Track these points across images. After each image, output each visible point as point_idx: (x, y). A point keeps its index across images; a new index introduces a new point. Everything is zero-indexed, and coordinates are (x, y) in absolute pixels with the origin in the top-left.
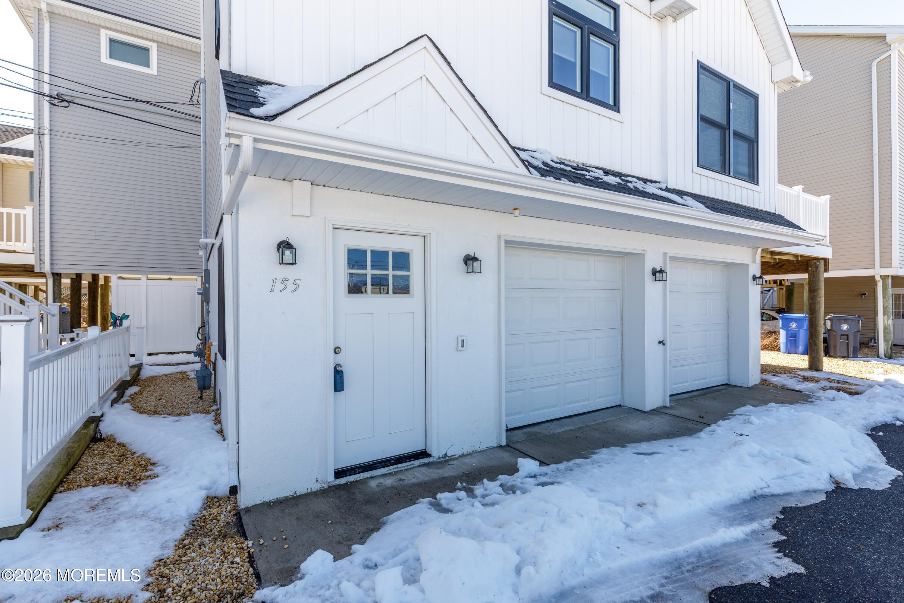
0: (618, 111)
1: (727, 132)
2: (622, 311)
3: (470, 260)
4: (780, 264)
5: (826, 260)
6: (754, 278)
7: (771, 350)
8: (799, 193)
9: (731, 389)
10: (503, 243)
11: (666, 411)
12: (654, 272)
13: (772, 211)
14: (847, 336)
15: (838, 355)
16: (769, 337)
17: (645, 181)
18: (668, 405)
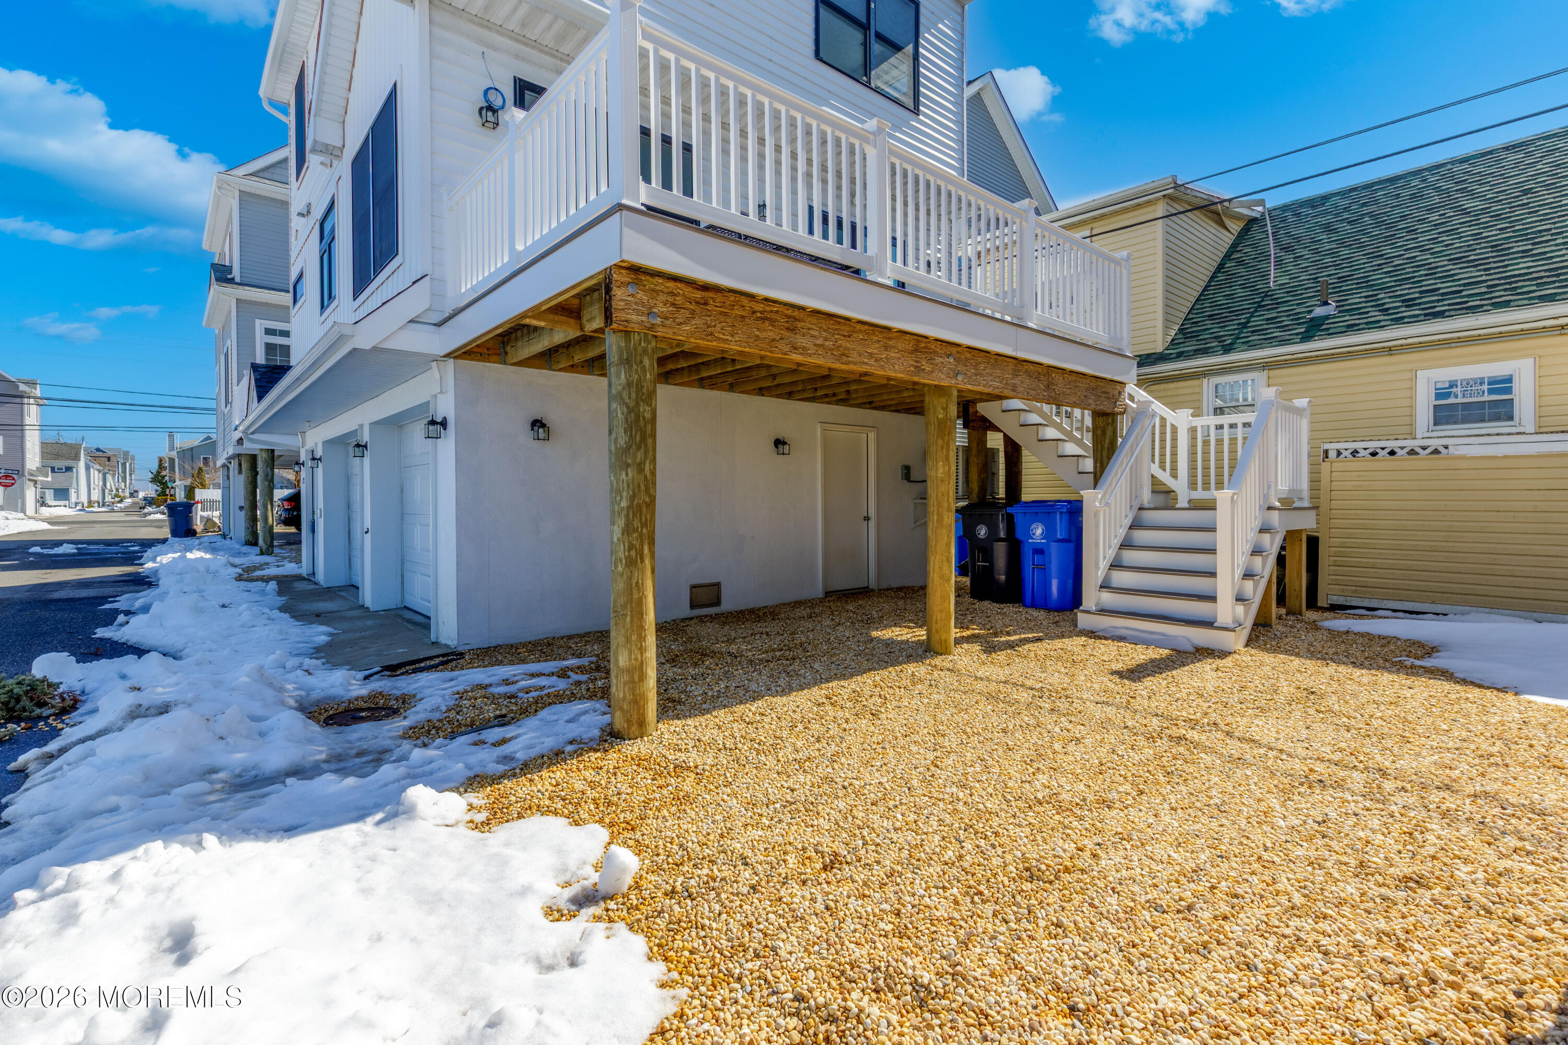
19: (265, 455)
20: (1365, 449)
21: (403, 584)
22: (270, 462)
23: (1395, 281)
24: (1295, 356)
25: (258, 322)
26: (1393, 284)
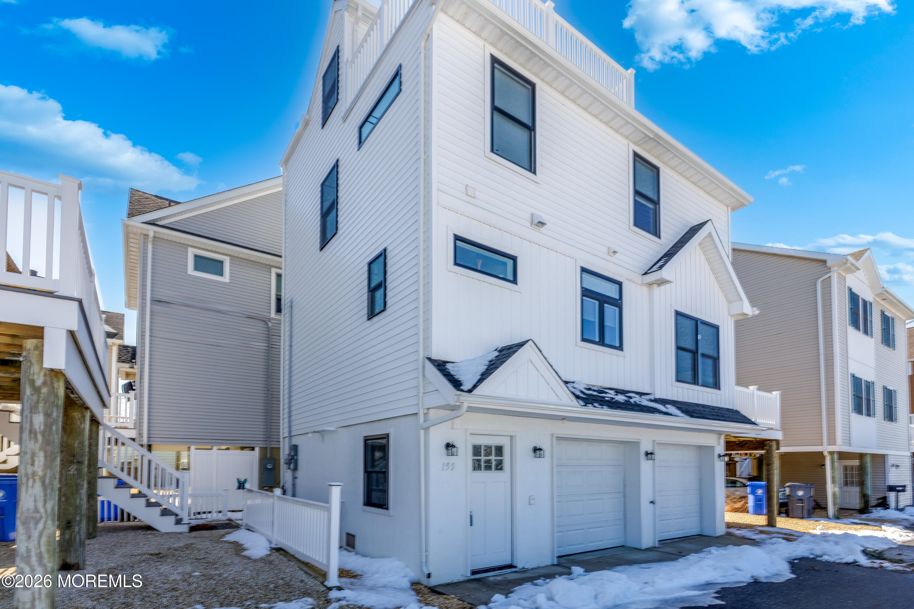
0: (622, 350)
1: (696, 354)
2: (624, 480)
3: (536, 450)
4: (743, 443)
5: (777, 442)
6: (720, 456)
7: (741, 512)
8: (753, 391)
9: (703, 538)
10: (554, 438)
11: (655, 549)
12: (647, 454)
13: (731, 407)
14: (802, 500)
15: (794, 516)
16: (740, 502)
17: (641, 394)
18: (657, 546)
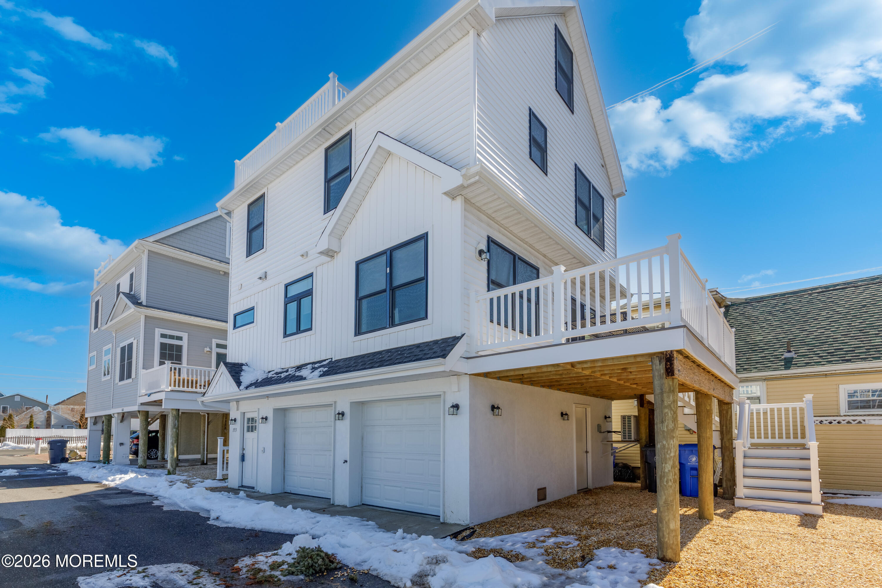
0: (312, 329)
19: (174, 413)
20: (826, 420)
21: (362, 491)
22: (177, 417)
23: (819, 343)
24: (782, 376)
25: (157, 330)
26: (818, 344)
